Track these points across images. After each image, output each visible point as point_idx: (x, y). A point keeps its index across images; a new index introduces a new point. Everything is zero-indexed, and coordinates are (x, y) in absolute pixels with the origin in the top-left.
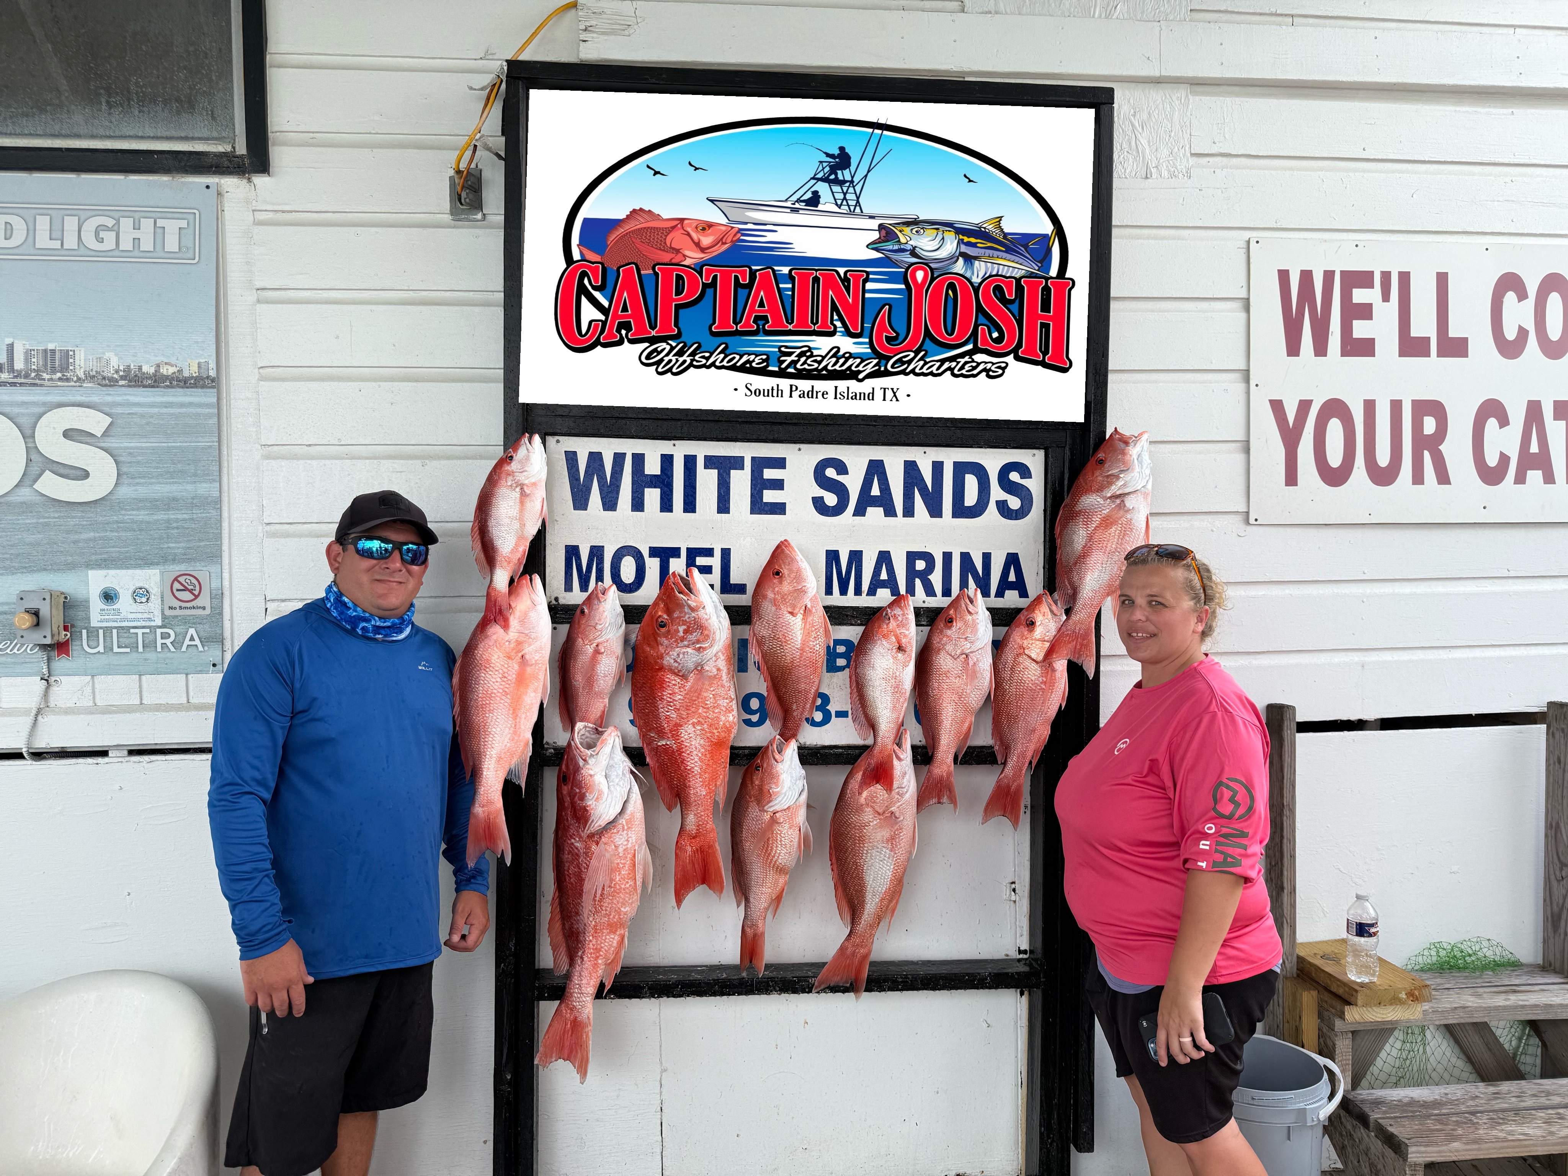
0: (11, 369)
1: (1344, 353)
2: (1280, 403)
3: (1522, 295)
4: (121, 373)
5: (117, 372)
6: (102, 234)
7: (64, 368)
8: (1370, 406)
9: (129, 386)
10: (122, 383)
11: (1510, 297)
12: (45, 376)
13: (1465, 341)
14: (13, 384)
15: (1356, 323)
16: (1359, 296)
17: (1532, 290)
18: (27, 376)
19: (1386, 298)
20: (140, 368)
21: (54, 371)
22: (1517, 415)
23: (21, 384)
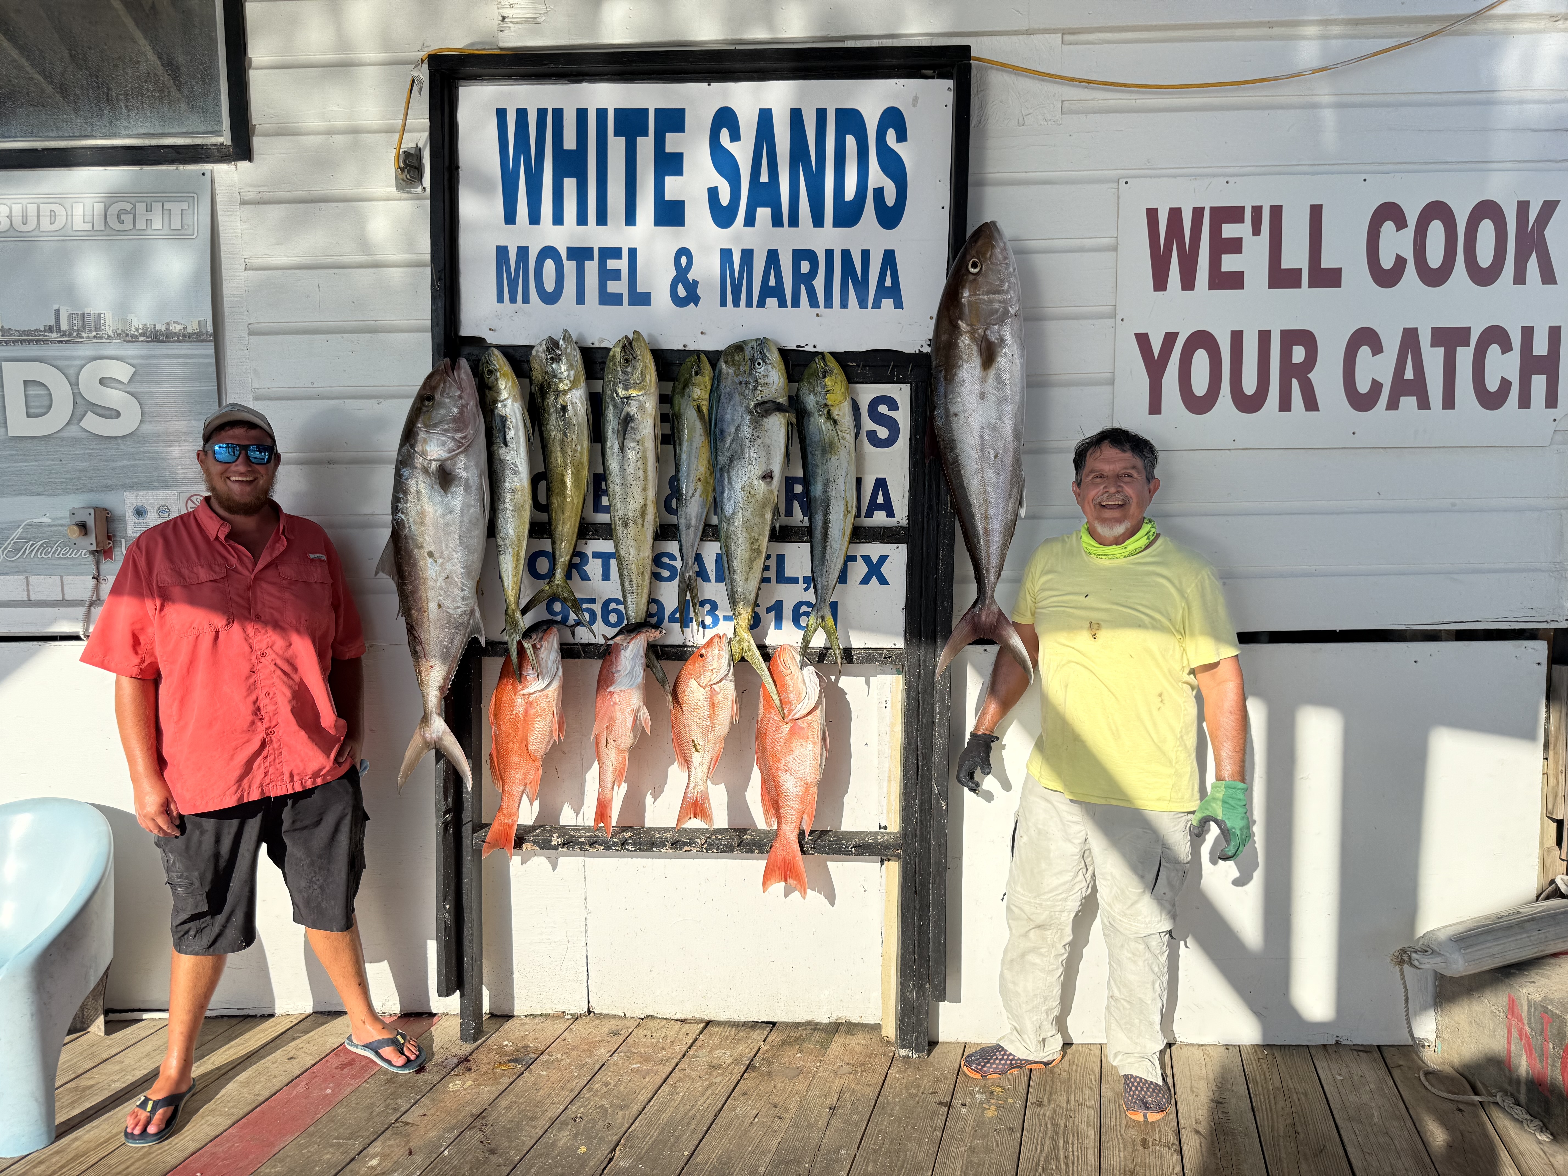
0: (59, 330)
1: (1213, 286)
2: (1145, 336)
3: (1401, 224)
4: (140, 331)
5: (137, 330)
6: (123, 217)
7: (98, 328)
8: (1237, 337)
9: (147, 342)
10: (141, 339)
11: (1388, 227)
12: (84, 335)
13: (1338, 271)
14: (60, 342)
15: (1225, 257)
16: (1229, 231)
17: (1412, 219)
18: (70, 335)
19: (1256, 231)
20: (154, 326)
21: (90, 331)
22: (1392, 343)
23: (67, 342)
